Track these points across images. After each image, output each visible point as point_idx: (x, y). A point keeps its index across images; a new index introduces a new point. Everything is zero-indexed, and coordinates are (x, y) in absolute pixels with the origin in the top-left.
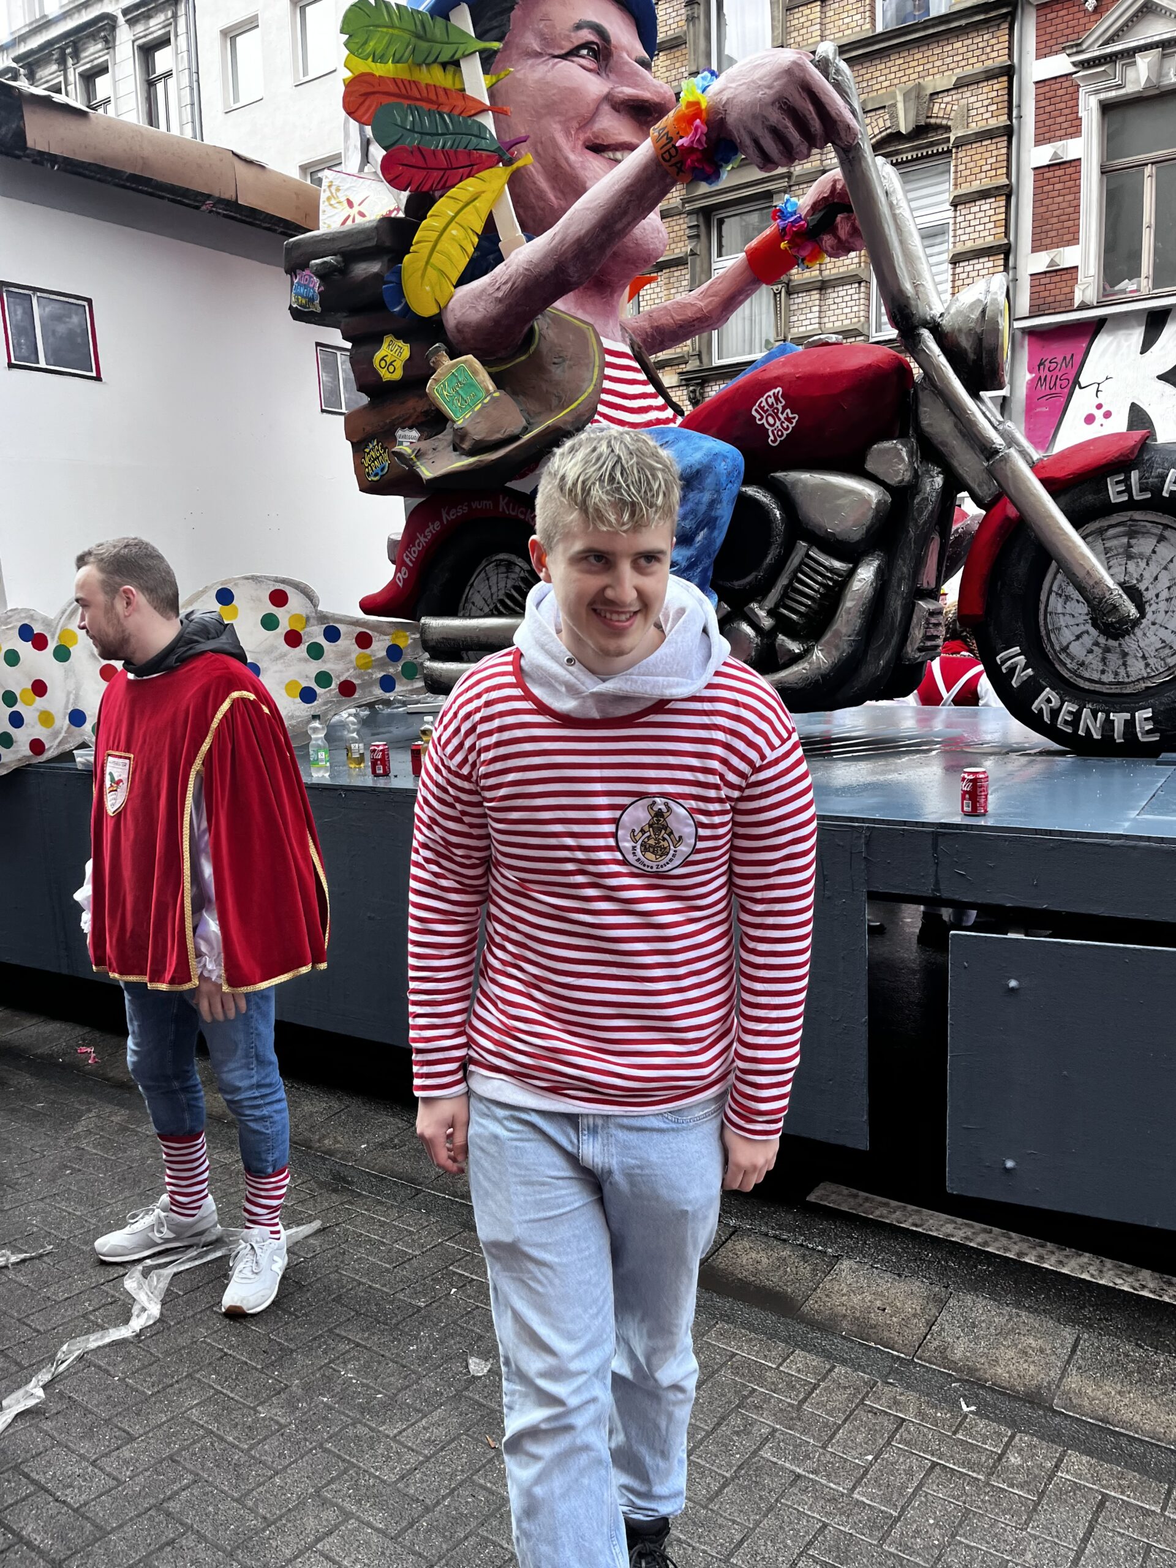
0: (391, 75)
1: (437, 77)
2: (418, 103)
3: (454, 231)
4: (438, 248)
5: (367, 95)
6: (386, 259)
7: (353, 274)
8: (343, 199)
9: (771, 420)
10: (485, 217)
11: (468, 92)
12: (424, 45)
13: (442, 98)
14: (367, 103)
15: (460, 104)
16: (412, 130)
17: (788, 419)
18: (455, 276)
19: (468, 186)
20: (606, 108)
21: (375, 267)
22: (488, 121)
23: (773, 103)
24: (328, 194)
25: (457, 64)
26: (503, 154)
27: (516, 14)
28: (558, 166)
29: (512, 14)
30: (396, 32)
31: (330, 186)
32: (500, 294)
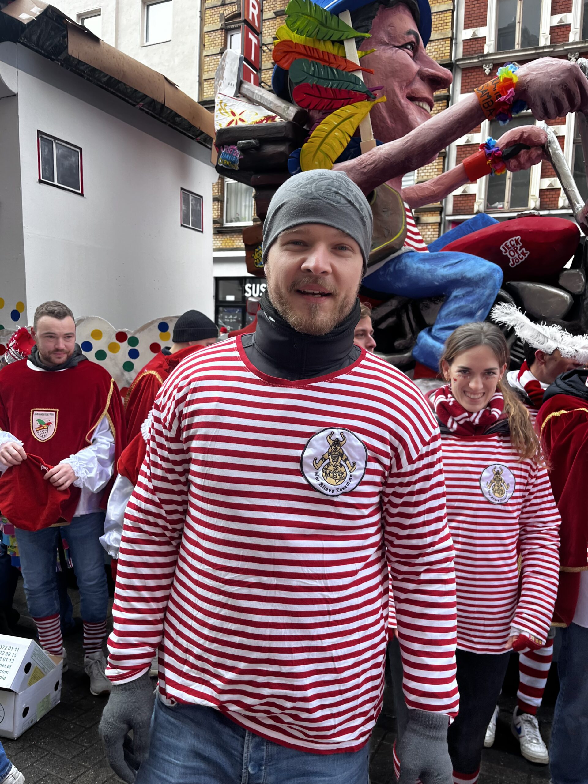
0: (302, 43)
1: (329, 48)
2: (318, 61)
3: (336, 133)
4: (326, 141)
5: (287, 52)
6: (287, 144)
7: (265, 151)
8: (229, 111)
9: (512, 253)
10: (355, 127)
11: (348, 58)
12: (324, 29)
13: (332, 60)
14: (287, 57)
15: (344, 64)
16: (313, 75)
17: (523, 254)
18: (335, 158)
19: (348, 109)
20: (418, 78)
21: (282, 148)
22: (360, 75)
23: (559, 85)
24: (219, 107)
25: (341, 43)
26: (368, 96)
27: (376, 20)
28: (395, 105)
29: (374, 20)
30: (311, 19)
31: (221, 103)
32: (365, 170)
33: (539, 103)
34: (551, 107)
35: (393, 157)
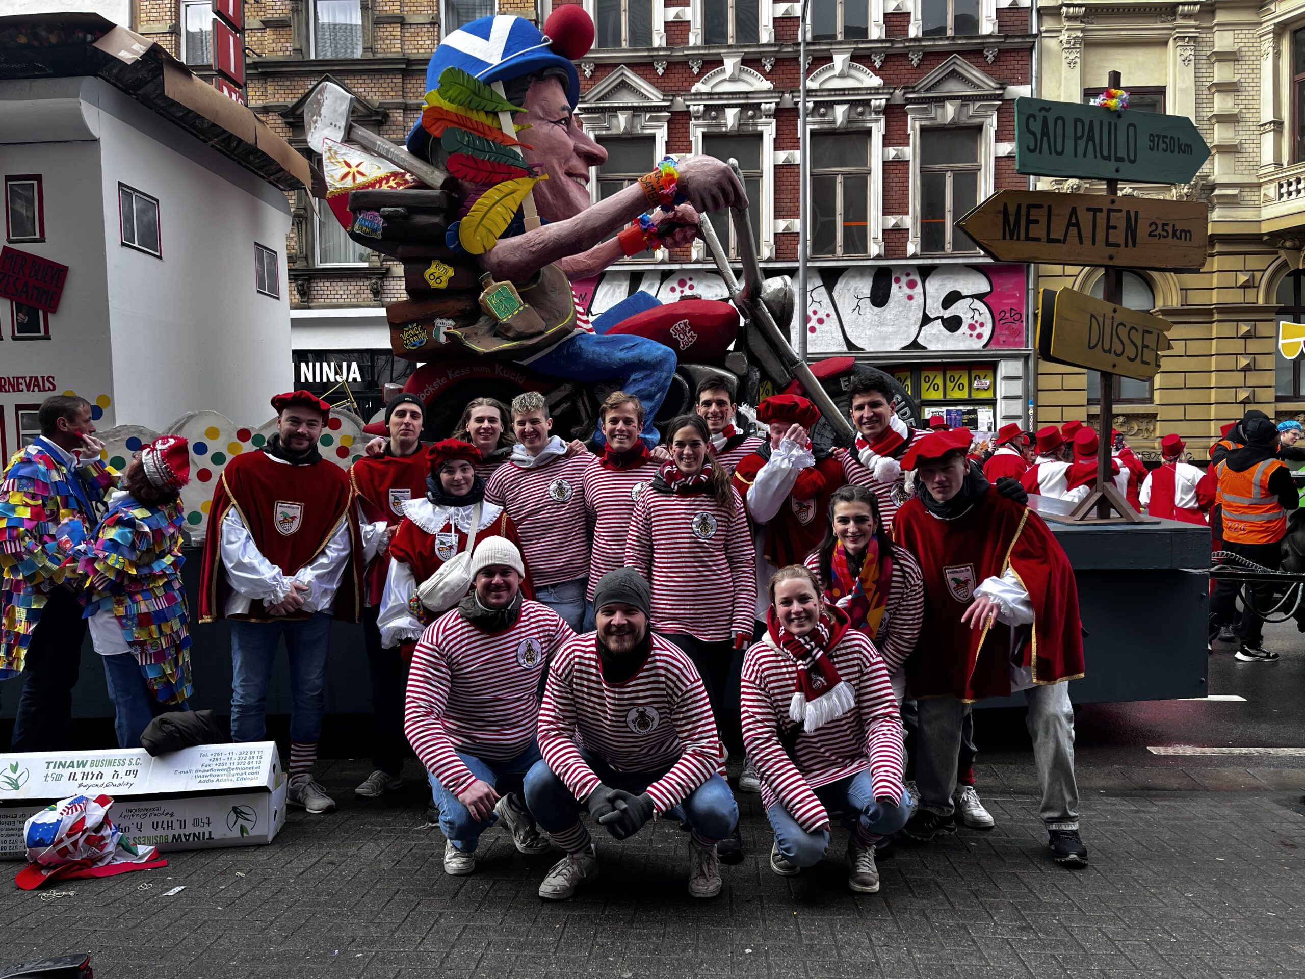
0: (454, 111)
1: (482, 118)
2: (472, 131)
3: (498, 208)
4: (488, 216)
5: (438, 120)
6: (442, 216)
7: (415, 221)
8: (341, 160)
9: (682, 336)
10: (518, 204)
11: (504, 131)
12: (477, 99)
13: (487, 131)
14: (438, 124)
15: (500, 137)
16: (468, 146)
17: (692, 336)
18: (498, 234)
19: (509, 185)
20: (574, 154)
21: (436, 220)
22: (518, 150)
25: (496, 114)
26: (529, 172)
27: (529, 93)
28: (555, 182)
29: (527, 93)
30: (464, 88)
31: (330, 150)
32: (534, 249)
33: (698, 198)
34: (709, 202)
35: (563, 238)
